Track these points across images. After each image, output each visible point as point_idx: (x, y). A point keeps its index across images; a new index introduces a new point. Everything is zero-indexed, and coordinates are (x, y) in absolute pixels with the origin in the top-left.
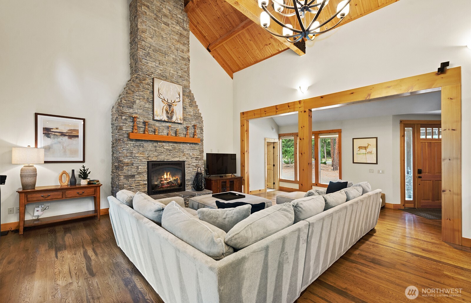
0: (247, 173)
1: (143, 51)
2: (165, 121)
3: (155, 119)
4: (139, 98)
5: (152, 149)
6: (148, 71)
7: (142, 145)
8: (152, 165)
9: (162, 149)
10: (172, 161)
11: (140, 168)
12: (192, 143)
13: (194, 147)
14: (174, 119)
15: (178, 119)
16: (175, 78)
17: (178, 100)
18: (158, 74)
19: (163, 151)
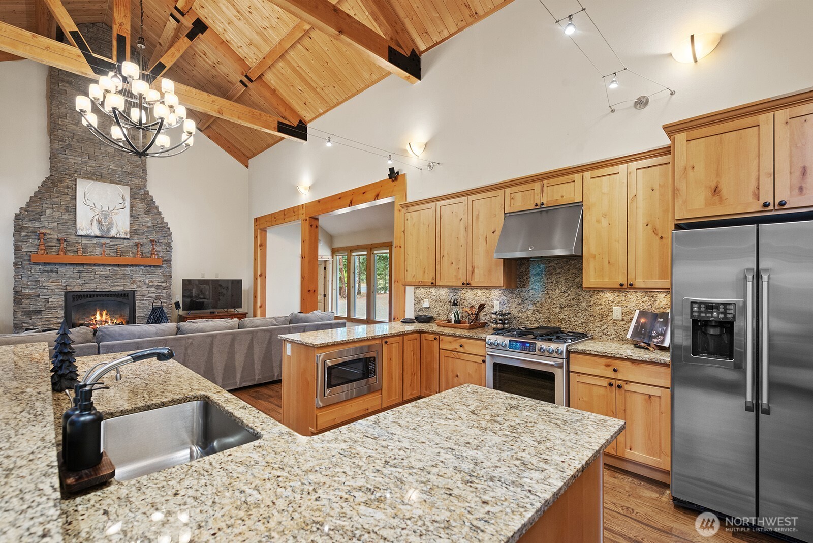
0: (260, 307)
1: (60, 143)
2: (96, 237)
3: (77, 234)
4: (51, 206)
5: (72, 275)
6: (68, 169)
7: (54, 270)
8: (74, 298)
9: (92, 276)
10: (109, 291)
11: (52, 302)
12: (150, 266)
13: (153, 271)
14: (113, 233)
15: (121, 233)
16: (117, 176)
17: (122, 206)
18: (86, 172)
19: (93, 278)
